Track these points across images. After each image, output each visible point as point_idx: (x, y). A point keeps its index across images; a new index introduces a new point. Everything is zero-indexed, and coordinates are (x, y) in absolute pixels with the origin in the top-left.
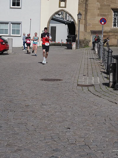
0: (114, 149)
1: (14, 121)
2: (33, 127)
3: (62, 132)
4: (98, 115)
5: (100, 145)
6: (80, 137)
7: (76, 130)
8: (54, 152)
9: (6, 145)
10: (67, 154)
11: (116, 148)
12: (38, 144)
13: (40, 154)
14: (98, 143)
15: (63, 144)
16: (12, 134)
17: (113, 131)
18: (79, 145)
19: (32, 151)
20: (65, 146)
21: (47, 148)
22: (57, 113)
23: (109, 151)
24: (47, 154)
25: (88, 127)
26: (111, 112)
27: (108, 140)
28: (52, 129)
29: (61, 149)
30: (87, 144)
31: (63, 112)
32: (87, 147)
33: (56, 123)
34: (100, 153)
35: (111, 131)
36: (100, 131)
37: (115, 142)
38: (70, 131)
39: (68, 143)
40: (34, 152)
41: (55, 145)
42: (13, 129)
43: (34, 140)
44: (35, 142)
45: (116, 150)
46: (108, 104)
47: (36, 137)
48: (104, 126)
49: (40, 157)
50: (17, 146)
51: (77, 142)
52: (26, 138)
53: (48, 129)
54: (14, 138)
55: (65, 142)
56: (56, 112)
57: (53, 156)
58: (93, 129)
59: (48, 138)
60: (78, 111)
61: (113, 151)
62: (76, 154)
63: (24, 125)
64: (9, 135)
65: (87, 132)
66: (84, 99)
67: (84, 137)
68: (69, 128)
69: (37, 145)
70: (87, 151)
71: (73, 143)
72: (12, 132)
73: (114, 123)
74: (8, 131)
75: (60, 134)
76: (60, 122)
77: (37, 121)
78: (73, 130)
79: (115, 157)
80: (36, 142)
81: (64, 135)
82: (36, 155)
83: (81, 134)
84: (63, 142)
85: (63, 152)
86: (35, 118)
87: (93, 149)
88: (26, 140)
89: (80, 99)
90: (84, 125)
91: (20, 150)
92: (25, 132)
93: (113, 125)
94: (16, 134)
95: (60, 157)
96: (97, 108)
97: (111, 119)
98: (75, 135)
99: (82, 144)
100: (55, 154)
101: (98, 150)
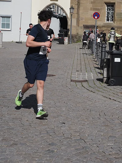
0: (109, 143)
1: (9, 116)
2: (28, 122)
3: (57, 126)
4: (93, 111)
5: (95, 139)
6: (76, 132)
7: (71, 124)
8: (50, 146)
9: (2, 140)
10: (63, 148)
11: (111, 142)
12: (34, 139)
13: (36, 148)
14: (93, 137)
15: (58, 138)
16: (7, 129)
17: (107, 126)
18: (74, 139)
19: (28, 146)
20: (60, 141)
21: (43, 142)
22: (52, 109)
23: (104, 145)
24: (43, 148)
25: (83, 122)
26: (105, 107)
27: (103, 134)
28: (47, 124)
29: (57, 143)
30: (82, 138)
31: (57, 107)
32: (83, 141)
33: (51, 118)
34: (95, 146)
35: (105, 125)
36: (95, 126)
37: (110, 136)
38: (65, 126)
39: (64, 137)
40: (30, 146)
41: (51, 139)
42: (8, 124)
43: (30, 135)
44: (30, 137)
45: (111, 143)
46: (102, 100)
47: (32, 132)
48: (99, 121)
49: (36, 151)
50: (13, 140)
51: (73, 136)
52: (22, 133)
53: (43, 124)
54: (9, 132)
55: (61, 137)
56: (50, 107)
57: (49, 150)
58: (87, 124)
59: (43, 132)
60: (72, 106)
61: (108, 144)
62: (72, 148)
63: (18, 120)
64: (4, 130)
65: (82, 127)
66: (79, 95)
67: (80, 132)
68: (64, 123)
69: (32, 139)
70: (82, 144)
71: (68, 138)
72: (8, 127)
73: (109, 118)
74: (3, 126)
75: (55, 129)
76: (54, 117)
77: (32, 117)
78: (68, 125)
79: (110, 150)
80: (32, 136)
81: (59, 130)
82: (32, 149)
83: (76, 128)
84: (59, 137)
85: (59, 146)
86: (29, 113)
87: (88, 143)
88: (21, 134)
89: (75, 95)
90: (78, 120)
91: (16, 144)
92: (20, 127)
93: (108, 120)
94: (11, 129)
95: (56, 151)
96: (92, 104)
97: (105, 114)
98: (71, 130)
99: (77, 138)
100: (51, 148)
101: (93, 144)
